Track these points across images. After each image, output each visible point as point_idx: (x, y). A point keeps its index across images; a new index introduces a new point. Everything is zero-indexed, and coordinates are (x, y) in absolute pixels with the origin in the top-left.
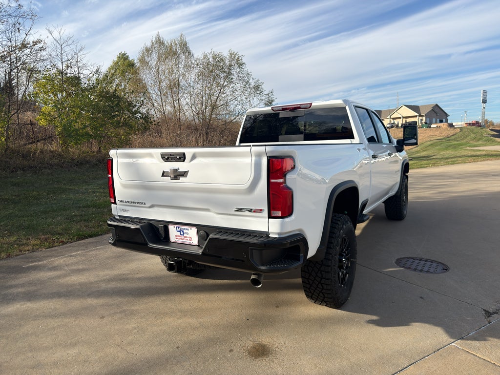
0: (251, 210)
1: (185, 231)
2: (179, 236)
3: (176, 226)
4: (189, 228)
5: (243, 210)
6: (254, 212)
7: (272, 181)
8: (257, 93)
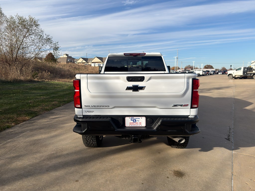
0: (182, 105)
1: (136, 120)
2: (132, 123)
3: (130, 117)
4: (140, 118)
5: (177, 106)
6: (184, 106)
7: (194, 90)
8: (49, 43)
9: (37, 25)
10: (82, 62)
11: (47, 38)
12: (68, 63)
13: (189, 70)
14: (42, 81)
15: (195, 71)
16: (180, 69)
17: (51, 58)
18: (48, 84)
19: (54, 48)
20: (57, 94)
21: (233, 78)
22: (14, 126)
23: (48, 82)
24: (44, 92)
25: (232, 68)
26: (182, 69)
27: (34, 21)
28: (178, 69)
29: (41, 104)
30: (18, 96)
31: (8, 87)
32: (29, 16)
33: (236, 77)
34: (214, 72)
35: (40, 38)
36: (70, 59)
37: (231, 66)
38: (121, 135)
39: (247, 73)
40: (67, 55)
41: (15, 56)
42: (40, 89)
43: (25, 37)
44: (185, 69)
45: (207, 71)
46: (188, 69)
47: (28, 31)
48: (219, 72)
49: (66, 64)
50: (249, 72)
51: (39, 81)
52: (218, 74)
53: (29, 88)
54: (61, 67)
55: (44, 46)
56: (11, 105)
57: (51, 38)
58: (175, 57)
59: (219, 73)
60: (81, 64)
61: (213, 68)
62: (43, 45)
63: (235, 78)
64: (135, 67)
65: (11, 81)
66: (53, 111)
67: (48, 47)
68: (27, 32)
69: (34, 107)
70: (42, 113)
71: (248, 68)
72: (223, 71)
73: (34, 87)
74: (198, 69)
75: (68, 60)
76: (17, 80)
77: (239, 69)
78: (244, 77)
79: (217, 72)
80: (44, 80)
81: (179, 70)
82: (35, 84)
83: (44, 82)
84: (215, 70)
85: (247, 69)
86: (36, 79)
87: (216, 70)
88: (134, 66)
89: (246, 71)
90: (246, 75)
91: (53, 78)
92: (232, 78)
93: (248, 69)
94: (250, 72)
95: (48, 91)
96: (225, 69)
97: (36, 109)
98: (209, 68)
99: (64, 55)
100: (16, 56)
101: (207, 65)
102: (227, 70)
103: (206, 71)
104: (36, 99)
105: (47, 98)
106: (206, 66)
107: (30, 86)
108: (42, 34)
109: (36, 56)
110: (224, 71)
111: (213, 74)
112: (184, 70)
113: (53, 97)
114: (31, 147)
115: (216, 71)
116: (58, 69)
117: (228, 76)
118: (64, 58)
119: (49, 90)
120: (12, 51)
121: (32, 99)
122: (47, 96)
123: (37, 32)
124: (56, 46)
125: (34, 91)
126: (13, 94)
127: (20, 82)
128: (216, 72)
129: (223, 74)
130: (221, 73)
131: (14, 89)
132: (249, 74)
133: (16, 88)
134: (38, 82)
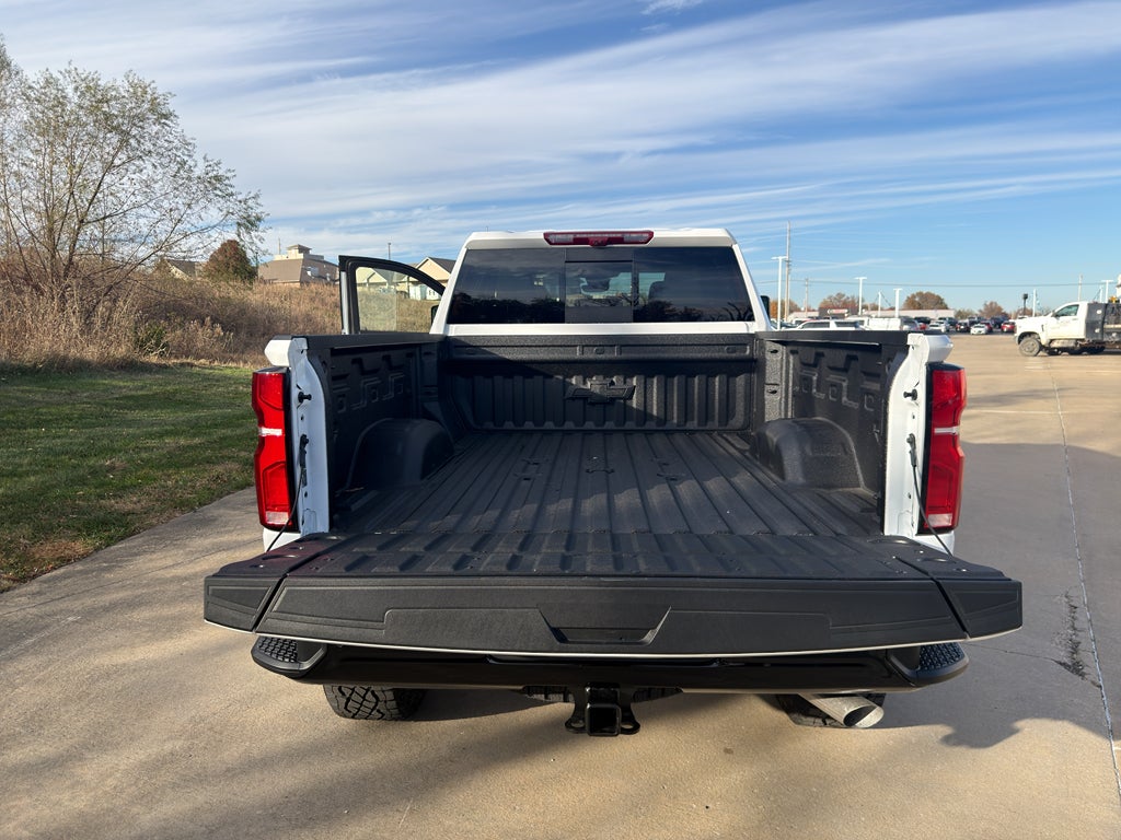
7: (938, 431)
8: (217, 195)
9: (166, 116)
10: (371, 281)
11: (210, 175)
12: (308, 283)
13: (842, 316)
14: (182, 365)
15: (866, 319)
16: (799, 310)
17: (235, 262)
18: (206, 378)
19: (243, 221)
20: (241, 425)
21: (1041, 353)
22: (9, 589)
23: (207, 371)
24: (182, 415)
25: (1032, 304)
26: (809, 310)
27: (149, 97)
28: (791, 312)
29: (160, 473)
30: (59, 437)
31: (18, 394)
32: (127, 76)
33: (1055, 345)
34: (952, 322)
35: (178, 172)
36: (317, 269)
37: (1026, 297)
38: (521, 687)
39: (1102, 329)
40: (302, 249)
41: (64, 254)
42: (168, 401)
43: (109, 168)
44: (823, 310)
45: (919, 319)
46: (834, 311)
47: (124, 143)
48: (972, 323)
49: (297, 290)
50: (1112, 326)
51: (165, 367)
52: (967, 331)
53: (117, 399)
54: (275, 303)
55: (196, 209)
56: (16, 479)
57: (229, 175)
58: (780, 258)
59: (974, 330)
60: (366, 289)
61: (946, 308)
62: (189, 206)
63: (1051, 351)
64: (599, 300)
65: (35, 365)
66: (212, 510)
67: (213, 214)
68: (120, 149)
69: (121, 490)
70: (154, 521)
71: (1106, 305)
72: (992, 319)
73: (140, 393)
74: (879, 313)
75: (309, 273)
76: (65, 358)
77: (1070, 310)
78: (1091, 347)
79: (965, 324)
80: (189, 361)
81: (795, 314)
82: (148, 378)
83: (188, 369)
84: (956, 316)
85: (1105, 313)
86: (153, 359)
87: (960, 314)
88: (596, 296)
89: (1100, 318)
90: (1100, 338)
91: (235, 352)
92: (1036, 350)
93: (1109, 309)
94: (1116, 323)
95: (203, 413)
96: (1000, 309)
97: (128, 503)
98: (927, 308)
99: (290, 249)
100: (71, 254)
101: (920, 294)
102: (1006, 316)
103: (916, 319)
104: (138, 449)
105: (194, 447)
106: (914, 296)
107: (120, 387)
108: (186, 158)
109: (160, 253)
110: (997, 323)
111: (948, 331)
112: (816, 314)
113: (224, 439)
114: (67, 712)
115: (960, 321)
116: (262, 312)
117: (1019, 342)
118: (288, 262)
119: (208, 407)
120: (51, 230)
121: (120, 452)
122: (194, 436)
123: (166, 145)
124: (250, 211)
125: (137, 414)
126: (38, 424)
127: (80, 368)
128: (961, 324)
129: (990, 332)
130: (983, 330)
131: (47, 403)
132: (1114, 335)
133: (56, 398)
134: (162, 368)
